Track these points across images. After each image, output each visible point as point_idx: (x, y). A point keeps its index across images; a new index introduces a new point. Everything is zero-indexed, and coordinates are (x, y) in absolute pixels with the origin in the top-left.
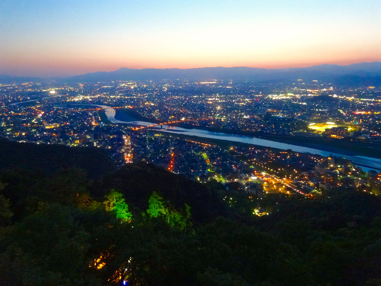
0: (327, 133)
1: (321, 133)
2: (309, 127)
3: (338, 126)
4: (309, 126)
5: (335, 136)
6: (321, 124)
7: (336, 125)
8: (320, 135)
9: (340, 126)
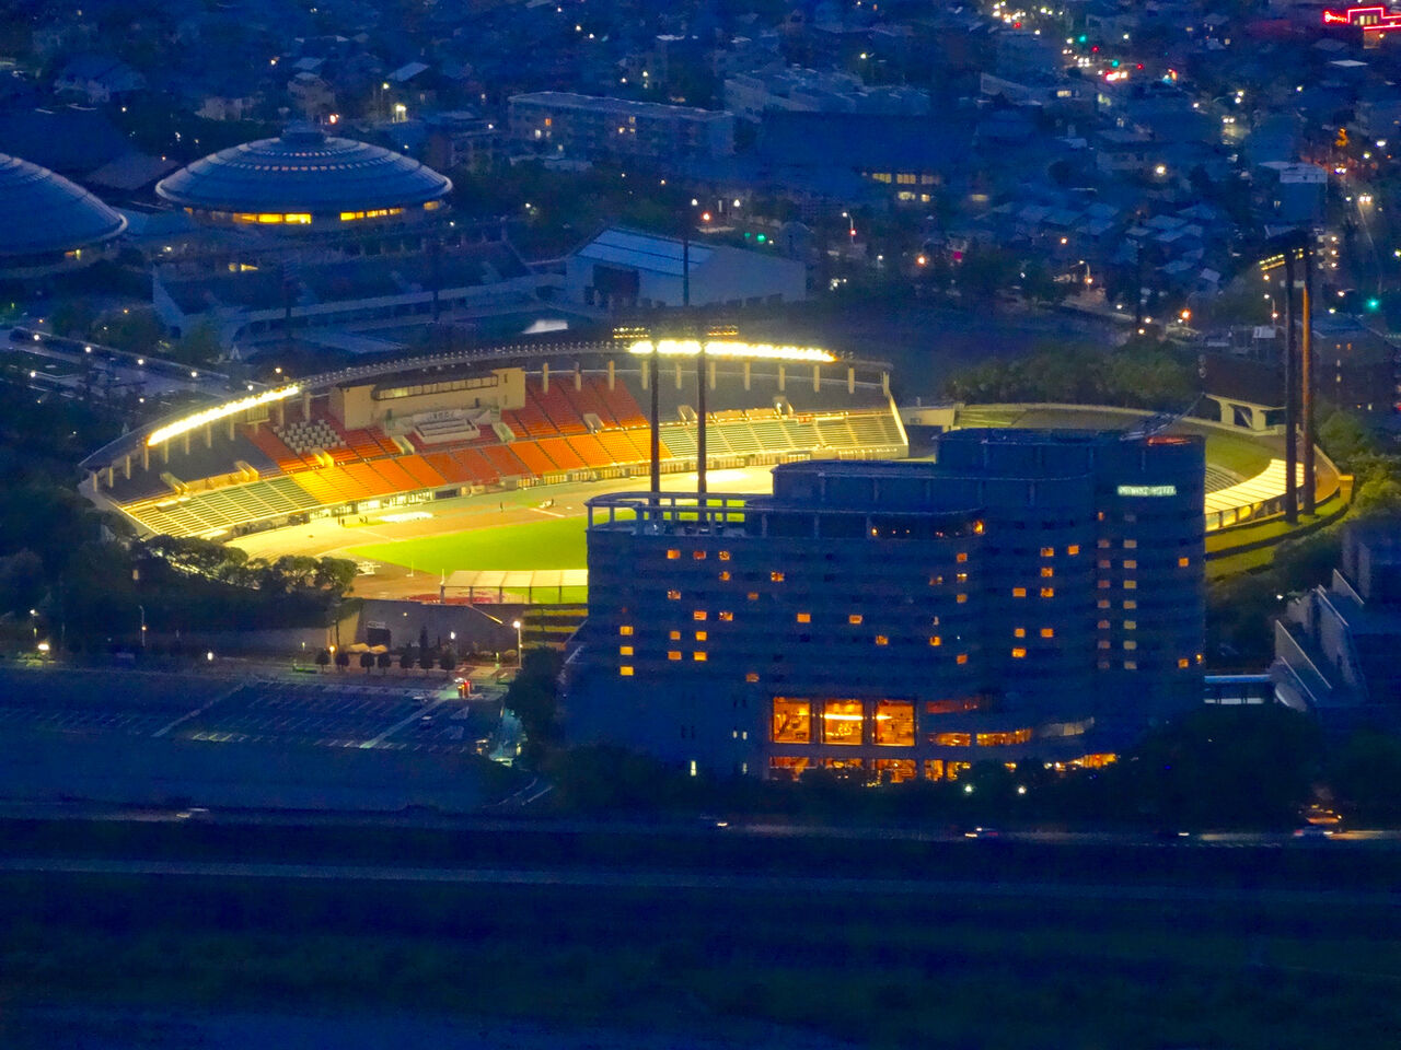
0: (650, 647)
1: (491, 675)
2: (149, 517)
3: (942, 418)
4: (148, 481)
5: (894, 724)
6: (455, 397)
7: (867, 399)
8: (476, 719)
9: (982, 418)
